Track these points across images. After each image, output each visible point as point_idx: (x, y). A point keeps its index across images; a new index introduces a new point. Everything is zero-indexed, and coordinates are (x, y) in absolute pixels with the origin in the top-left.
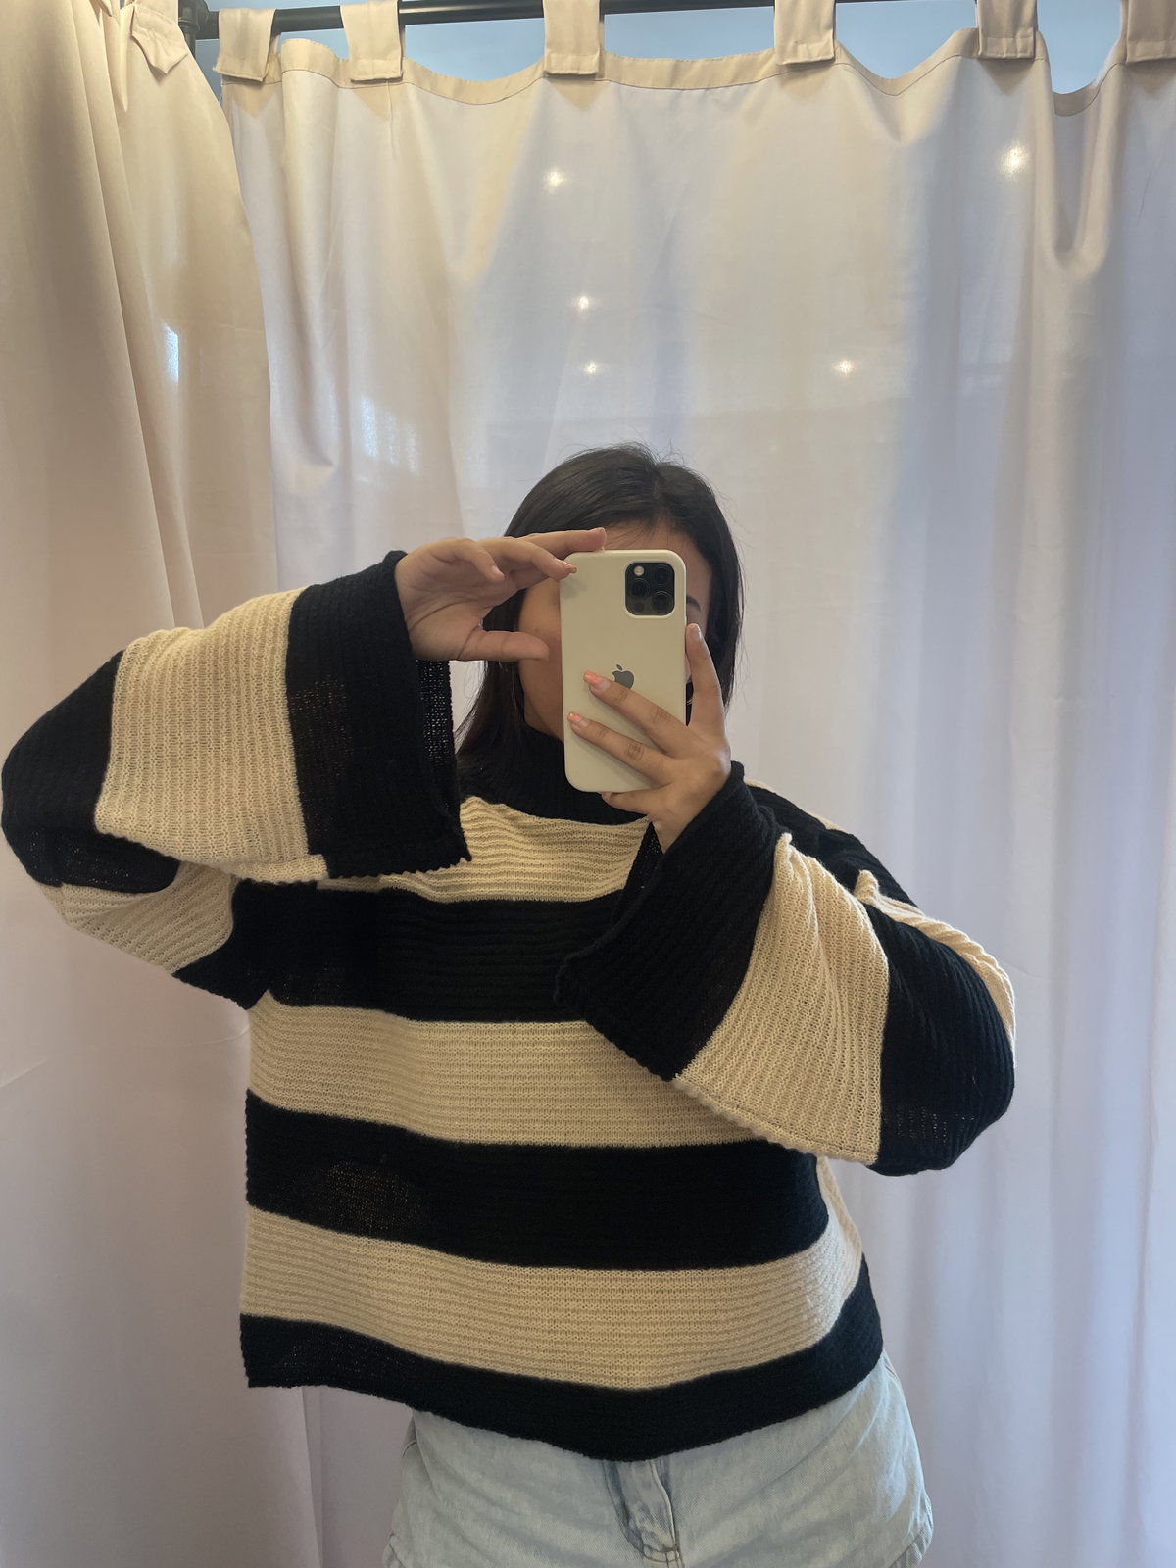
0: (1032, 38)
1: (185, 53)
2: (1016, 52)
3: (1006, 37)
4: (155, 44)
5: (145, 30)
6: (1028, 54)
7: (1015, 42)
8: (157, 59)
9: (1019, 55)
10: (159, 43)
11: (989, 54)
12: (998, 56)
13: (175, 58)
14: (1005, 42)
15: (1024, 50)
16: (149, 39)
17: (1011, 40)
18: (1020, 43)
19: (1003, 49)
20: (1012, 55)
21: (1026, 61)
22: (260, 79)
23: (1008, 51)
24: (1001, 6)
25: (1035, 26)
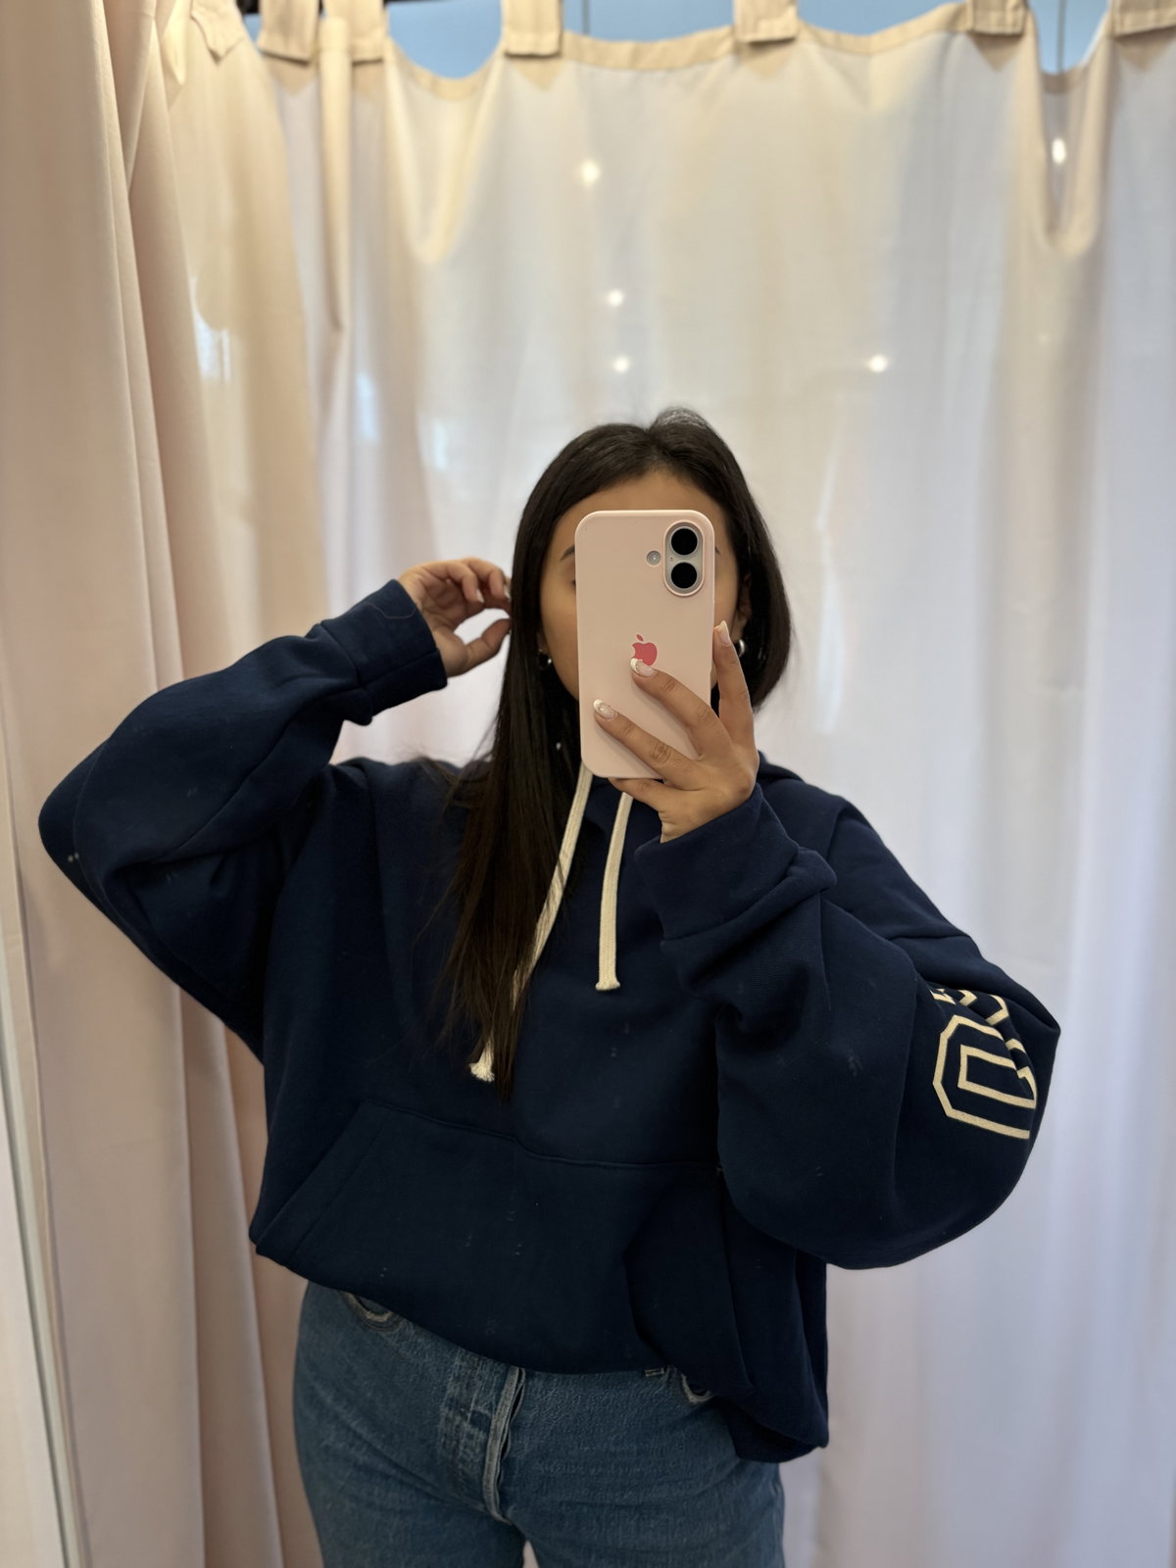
0: (1020, 14)
1: (240, 36)
2: (1005, 28)
3: (996, 10)
4: (213, 26)
5: (204, 10)
6: (1017, 30)
7: (1002, 19)
8: (215, 40)
9: (1009, 30)
10: (216, 24)
12: (988, 30)
13: (231, 40)
14: (994, 16)
15: (1015, 24)
16: (206, 18)
17: (999, 15)
18: (1010, 17)
19: (992, 24)
20: (1001, 30)
21: (1015, 38)
22: (306, 57)
23: (998, 25)
25: (1025, 2)
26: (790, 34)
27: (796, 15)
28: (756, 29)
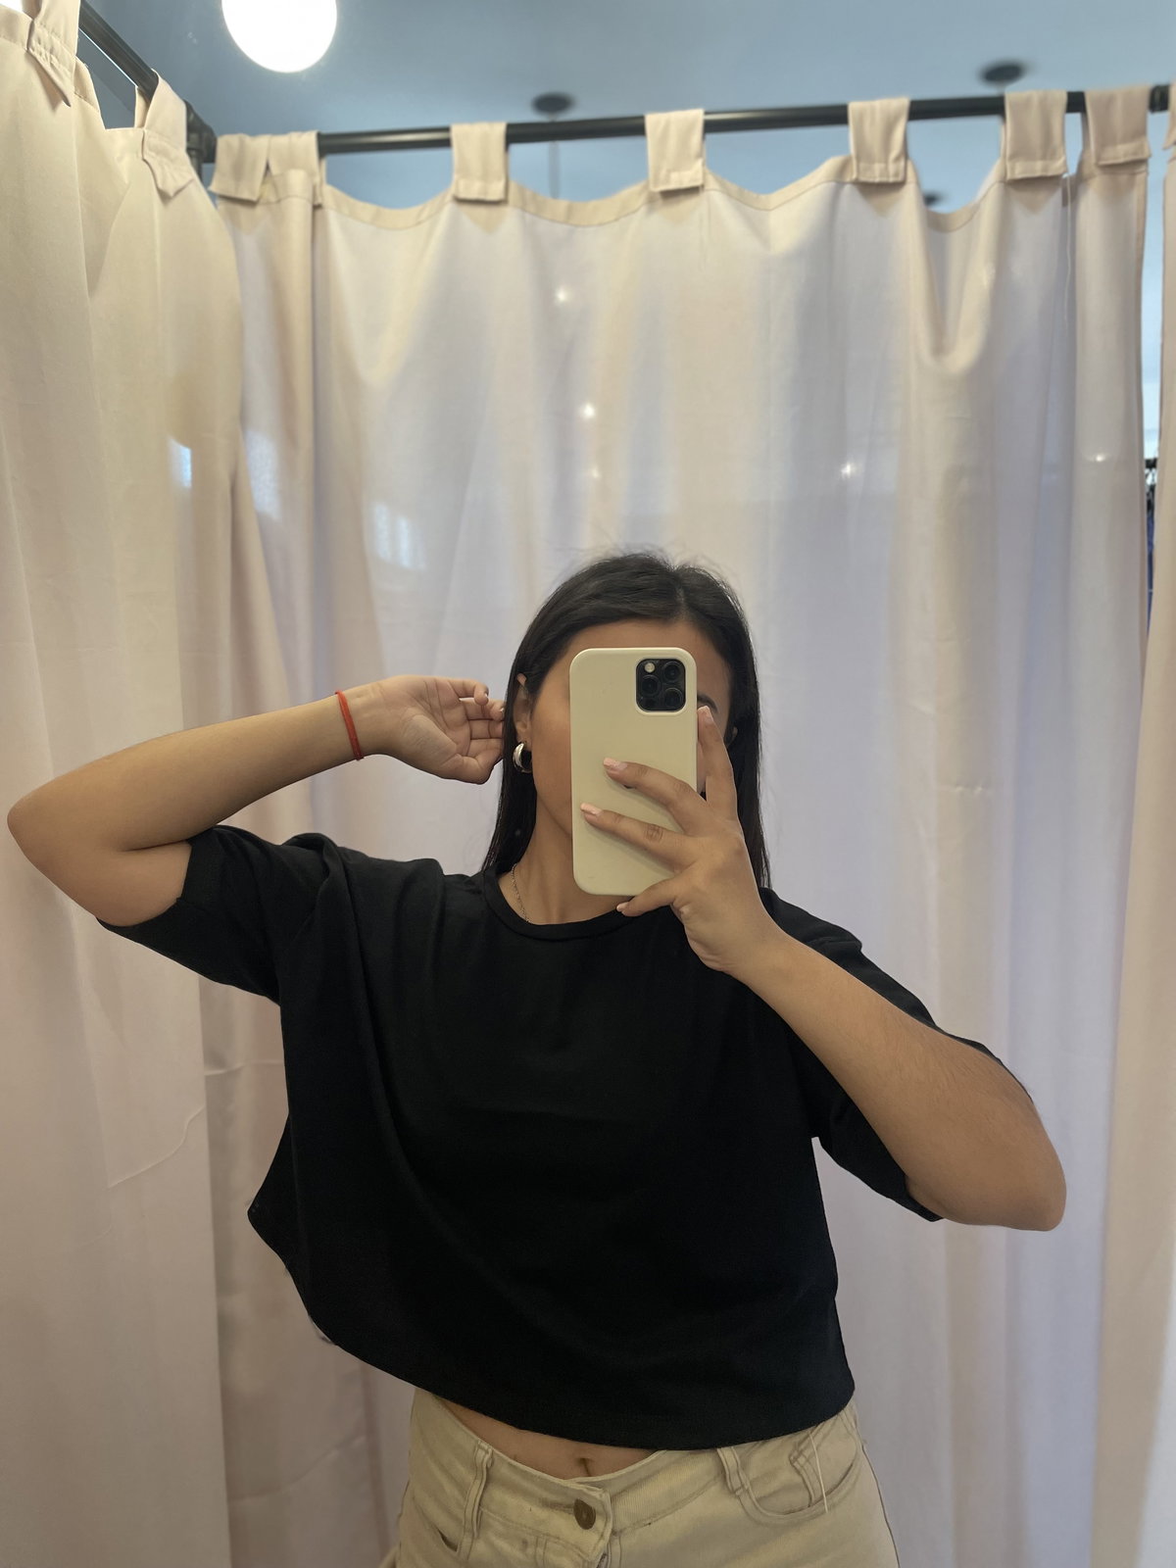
0: (902, 163)
1: (189, 177)
2: (888, 176)
3: (880, 162)
4: (163, 168)
5: (153, 154)
6: (900, 179)
7: (886, 168)
8: (164, 182)
9: (891, 180)
10: (166, 167)
11: (865, 178)
12: (871, 180)
13: (181, 183)
14: (878, 167)
15: (896, 175)
16: (156, 162)
17: (883, 165)
18: (892, 168)
19: (876, 174)
20: (884, 179)
21: (898, 185)
22: (254, 198)
23: (881, 176)
24: (873, 135)
25: (905, 153)
26: (698, 183)
27: (703, 165)
28: (667, 180)
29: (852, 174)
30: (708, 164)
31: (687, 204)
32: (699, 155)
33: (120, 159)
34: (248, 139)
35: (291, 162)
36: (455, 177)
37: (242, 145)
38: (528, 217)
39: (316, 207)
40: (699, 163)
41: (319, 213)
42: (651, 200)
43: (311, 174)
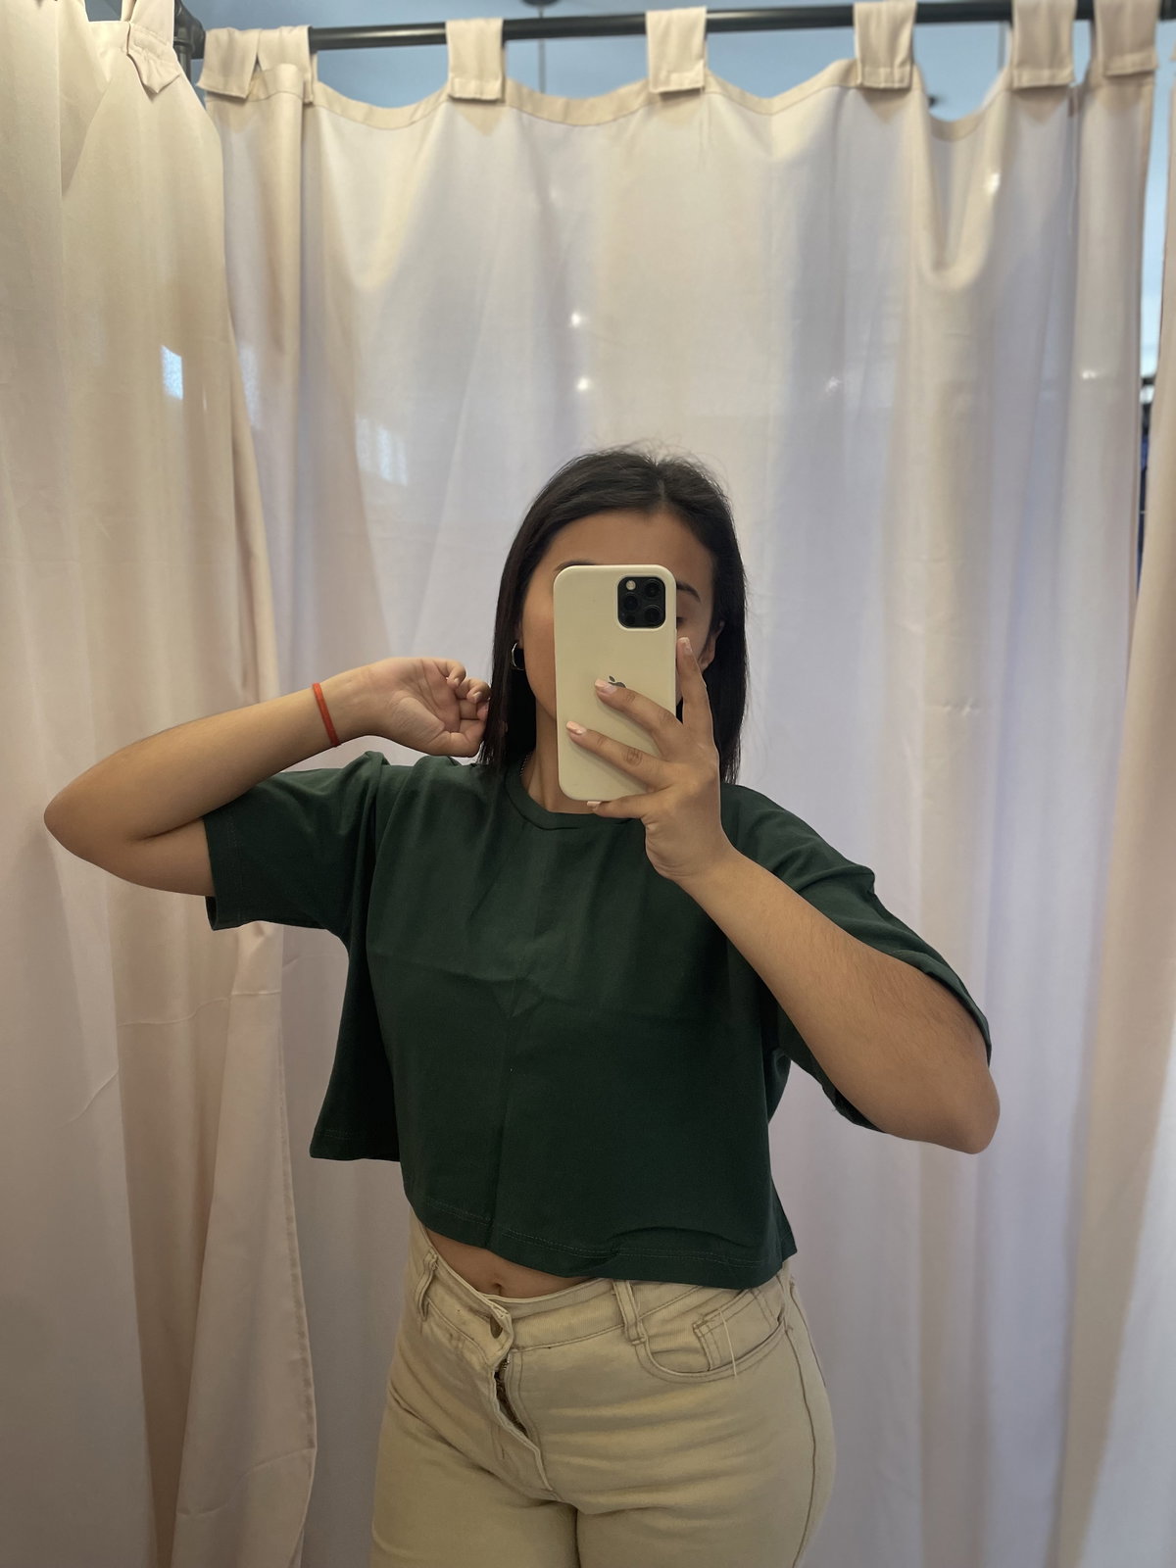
1: (177, 74)
4: (149, 64)
6: (905, 84)
9: (897, 85)
11: (868, 84)
14: (883, 71)
15: (902, 80)
16: (143, 58)
20: (889, 85)
21: (903, 91)
22: (244, 96)
23: (886, 81)
24: (879, 37)
25: (911, 58)
26: (699, 85)
27: (705, 66)
28: (667, 81)
29: (857, 79)
30: (708, 65)
31: (688, 106)
32: (701, 56)
33: (104, 54)
34: (237, 34)
35: (282, 57)
36: (451, 75)
37: (231, 40)
38: (525, 116)
39: (307, 105)
40: (701, 64)
41: (309, 111)
42: (650, 102)
43: (302, 70)
